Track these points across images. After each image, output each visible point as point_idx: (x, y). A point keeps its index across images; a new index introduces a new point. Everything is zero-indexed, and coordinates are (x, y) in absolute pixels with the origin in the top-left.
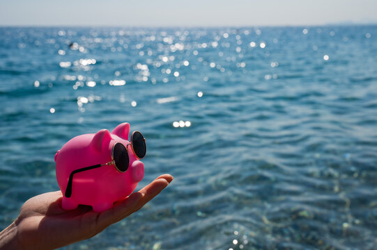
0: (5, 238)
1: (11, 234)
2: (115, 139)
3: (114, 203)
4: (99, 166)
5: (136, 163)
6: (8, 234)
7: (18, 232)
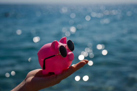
0: (21, 86)
1: (23, 84)
2: (60, 44)
3: (63, 71)
4: (54, 56)
5: (70, 53)
6: (22, 84)
7: (25, 83)
